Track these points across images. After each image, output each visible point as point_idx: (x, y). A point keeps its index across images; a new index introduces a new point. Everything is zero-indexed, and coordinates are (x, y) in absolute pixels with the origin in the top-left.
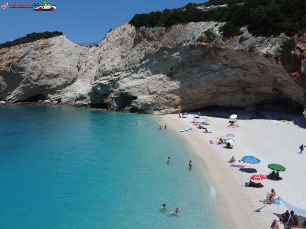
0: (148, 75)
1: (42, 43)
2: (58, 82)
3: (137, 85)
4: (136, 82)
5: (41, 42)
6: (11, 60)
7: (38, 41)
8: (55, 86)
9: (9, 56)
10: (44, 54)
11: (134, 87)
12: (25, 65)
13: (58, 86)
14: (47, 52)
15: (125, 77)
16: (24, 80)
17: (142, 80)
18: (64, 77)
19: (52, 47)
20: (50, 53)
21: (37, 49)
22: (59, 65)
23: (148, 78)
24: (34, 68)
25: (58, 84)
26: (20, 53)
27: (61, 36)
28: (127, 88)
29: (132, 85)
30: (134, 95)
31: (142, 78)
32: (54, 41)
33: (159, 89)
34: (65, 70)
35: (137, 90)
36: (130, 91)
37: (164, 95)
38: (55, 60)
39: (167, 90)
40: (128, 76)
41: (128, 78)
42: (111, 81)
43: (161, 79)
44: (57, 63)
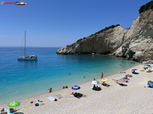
0: (142, 40)
3: (136, 46)
4: (136, 44)
5: (110, 30)
7: (109, 30)
10: (111, 35)
11: (135, 47)
13: (115, 48)
15: (132, 42)
17: (139, 43)
18: (117, 44)
19: (114, 31)
20: (113, 34)
21: (108, 33)
22: (116, 39)
23: (142, 41)
24: (107, 41)
26: (102, 35)
27: (118, 26)
28: (132, 48)
29: (134, 46)
30: (134, 51)
31: (139, 42)
32: (115, 29)
33: (146, 48)
34: (118, 41)
35: (136, 49)
36: (133, 49)
37: (148, 52)
38: (114, 37)
39: (150, 48)
40: (133, 41)
41: (133, 42)
42: (127, 44)
43: (148, 42)
44: (115, 38)
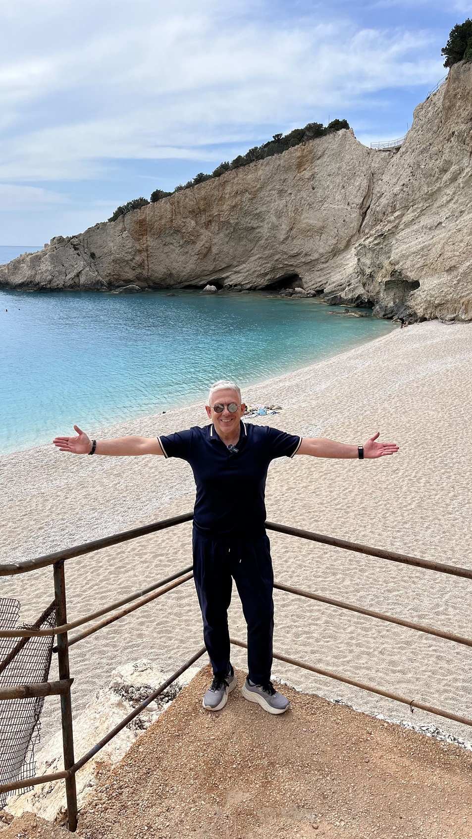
0: (453, 215)
1: (299, 154)
2: (321, 246)
3: (423, 249)
5: (299, 150)
6: (239, 198)
7: (292, 149)
8: (316, 256)
9: (235, 188)
10: (301, 179)
11: (417, 253)
12: (264, 209)
14: (307, 174)
16: (263, 241)
17: (437, 232)
18: (332, 233)
19: (319, 162)
20: (313, 177)
21: (288, 169)
22: (326, 204)
25: (321, 251)
26: (256, 180)
27: (341, 132)
31: (439, 226)
32: (326, 145)
34: (336, 217)
35: (421, 262)
36: (408, 264)
38: (321, 192)
40: (412, 223)
41: (412, 228)
42: (380, 236)
